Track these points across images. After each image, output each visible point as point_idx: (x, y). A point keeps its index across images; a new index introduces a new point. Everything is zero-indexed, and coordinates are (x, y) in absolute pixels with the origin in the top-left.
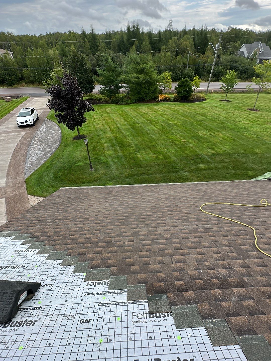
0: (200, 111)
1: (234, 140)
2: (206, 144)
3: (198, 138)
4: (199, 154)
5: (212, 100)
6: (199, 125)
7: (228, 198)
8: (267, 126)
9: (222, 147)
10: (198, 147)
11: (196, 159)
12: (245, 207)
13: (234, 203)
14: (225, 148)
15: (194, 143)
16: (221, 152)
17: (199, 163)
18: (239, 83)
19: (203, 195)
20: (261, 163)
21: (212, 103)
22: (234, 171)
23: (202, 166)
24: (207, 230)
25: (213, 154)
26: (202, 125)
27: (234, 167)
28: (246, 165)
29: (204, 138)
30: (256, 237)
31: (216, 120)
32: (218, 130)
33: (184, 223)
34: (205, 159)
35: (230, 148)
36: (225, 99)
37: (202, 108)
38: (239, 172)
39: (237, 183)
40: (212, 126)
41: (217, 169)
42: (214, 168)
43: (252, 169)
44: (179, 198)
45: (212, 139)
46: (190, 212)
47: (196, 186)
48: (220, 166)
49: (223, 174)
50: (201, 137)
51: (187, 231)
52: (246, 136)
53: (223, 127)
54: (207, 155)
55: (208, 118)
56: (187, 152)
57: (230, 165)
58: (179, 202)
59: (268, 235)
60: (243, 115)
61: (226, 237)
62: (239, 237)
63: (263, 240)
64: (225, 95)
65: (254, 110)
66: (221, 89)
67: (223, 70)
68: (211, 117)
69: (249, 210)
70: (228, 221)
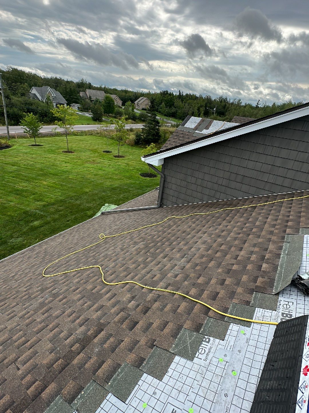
0: (7, 160)
1: (61, 185)
2: (31, 197)
3: (18, 193)
4: (27, 211)
5: (19, 145)
6: (13, 177)
7: (72, 247)
8: (86, 165)
9: (52, 196)
10: (23, 203)
11: (25, 218)
12: (88, 250)
13: (78, 249)
14: (55, 195)
15: (15, 200)
16: (53, 201)
17: (32, 221)
18: (44, 127)
19: (44, 257)
20: (94, 200)
21: (21, 149)
22: (73, 217)
23: (36, 223)
24: (55, 296)
25: (44, 206)
26: (18, 175)
27: (71, 212)
28: (82, 207)
29: (26, 191)
30: (102, 273)
31: (33, 167)
32: (40, 179)
33: (25, 305)
34: (37, 214)
35: (60, 194)
36: (35, 144)
37: (10, 156)
38: (78, 215)
39: (76, 228)
40: (30, 175)
41: (55, 220)
42: (51, 221)
43: (89, 209)
44: (13, 277)
45: (37, 190)
46: (30, 287)
47: (33, 250)
48: (57, 216)
49: (63, 224)
50: (22, 191)
51: (32, 312)
52: (72, 179)
53: (44, 173)
54: (37, 209)
55: (22, 167)
56: (9, 213)
57: (67, 211)
58: (14, 281)
59: (111, 266)
60: (61, 158)
61: (78, 291)
62: (89, 282)
63: (108, 273)
64: (33, 139)
65: (68, 152)
66: (25, 134)
67: (20, 113)
68: (25, 165)
69: (92, 250)
70: (76, 272)
